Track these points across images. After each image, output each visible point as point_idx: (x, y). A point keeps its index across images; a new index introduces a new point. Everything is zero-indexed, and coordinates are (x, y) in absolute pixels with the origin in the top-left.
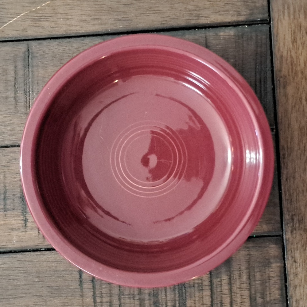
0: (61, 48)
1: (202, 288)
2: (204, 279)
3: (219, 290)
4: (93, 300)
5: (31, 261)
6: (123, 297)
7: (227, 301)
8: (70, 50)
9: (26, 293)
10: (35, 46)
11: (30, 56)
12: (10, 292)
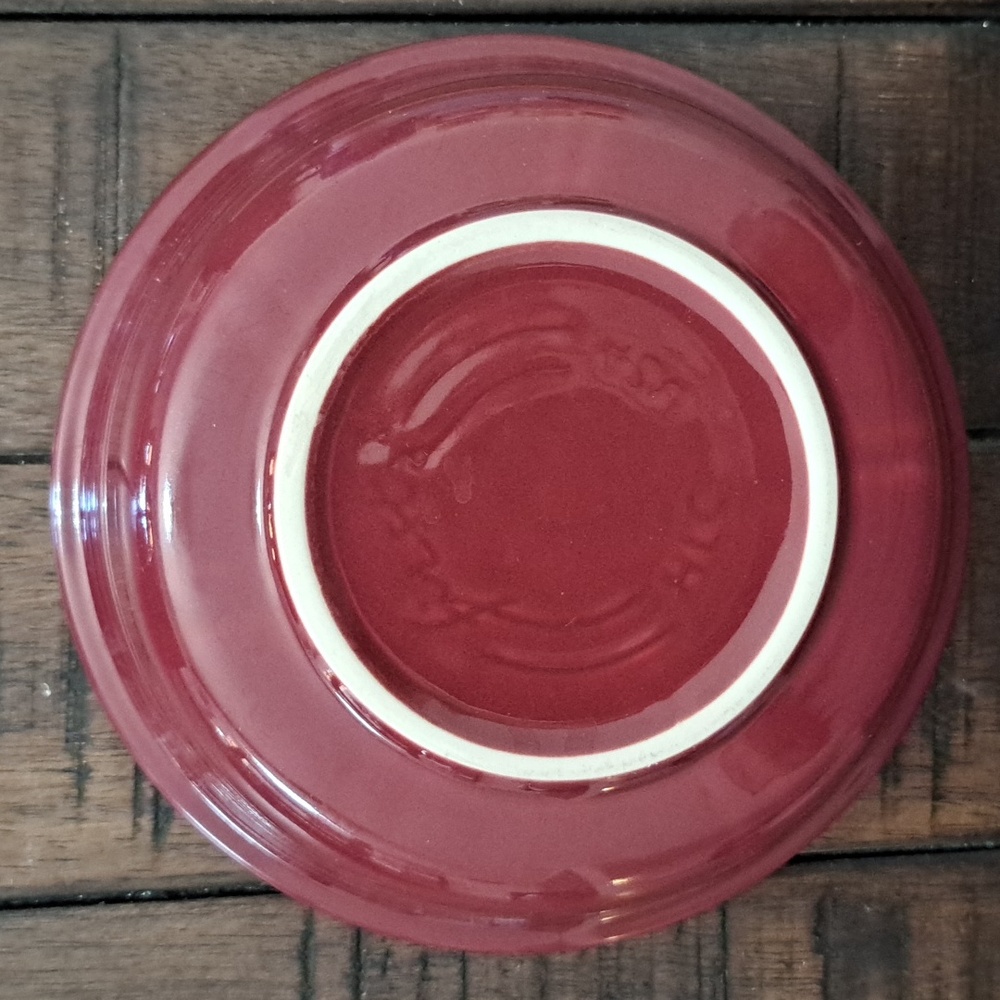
0: (255, 58)
5: (99, 945)
8: (292, 69)
10: (148, 45)
11: (125, 86)
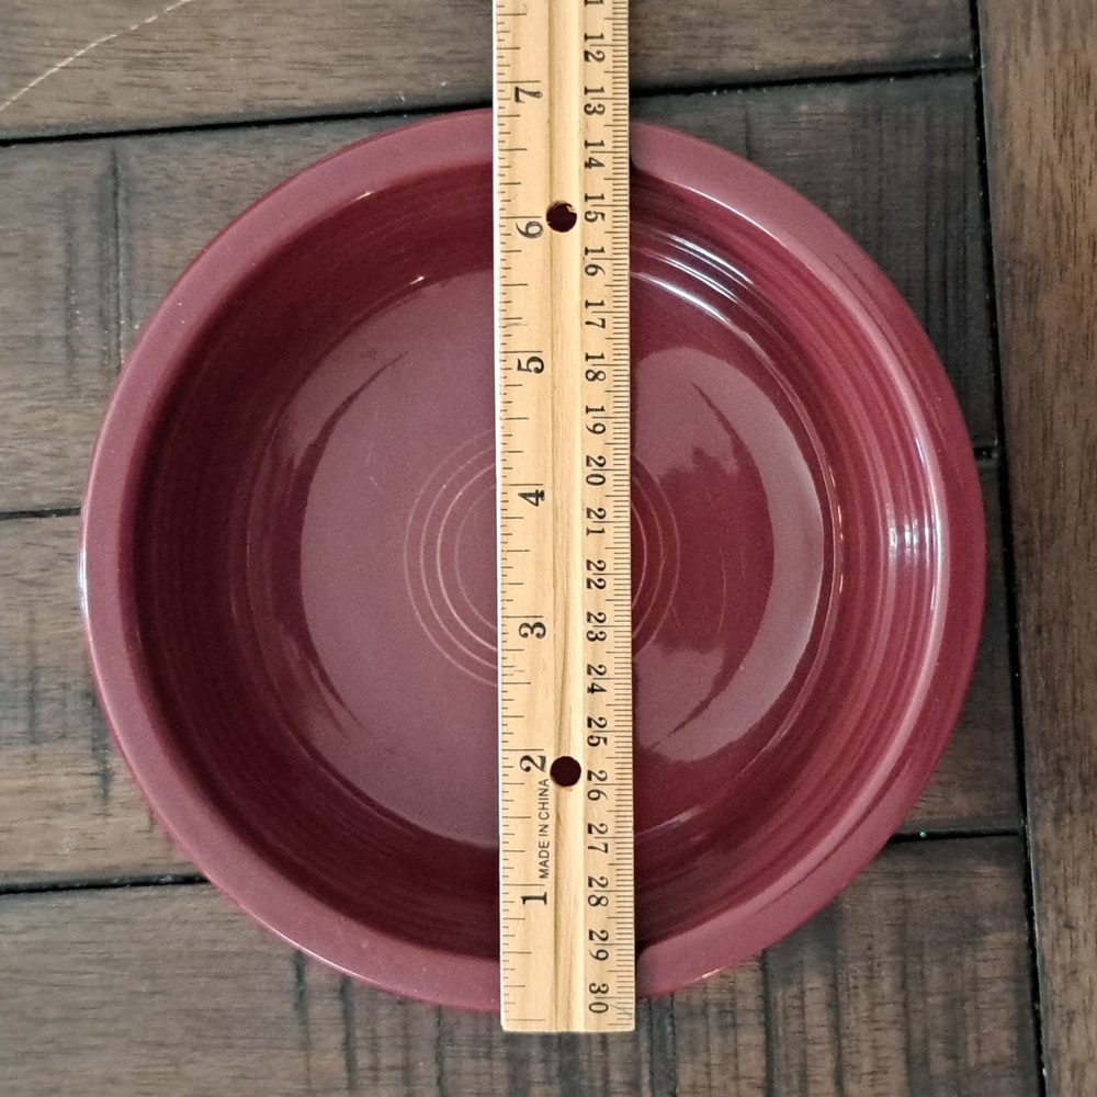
0: (231, 162)
1: (734, 1018)
2: (739, 986)
3: (794, 1026)
4: (342, 1062)
5: (126, 922)
6: (449, 1048)
7: (823, 1066)
8: (260, 169)
9: (105, 1035)
10: (139, 157)
11: (122, 193)
12: (49, 1031)
